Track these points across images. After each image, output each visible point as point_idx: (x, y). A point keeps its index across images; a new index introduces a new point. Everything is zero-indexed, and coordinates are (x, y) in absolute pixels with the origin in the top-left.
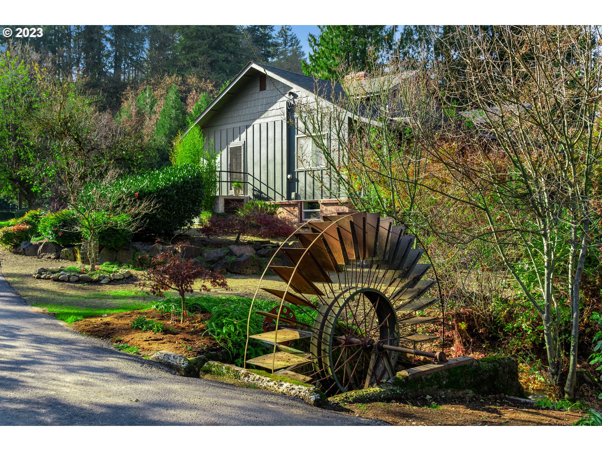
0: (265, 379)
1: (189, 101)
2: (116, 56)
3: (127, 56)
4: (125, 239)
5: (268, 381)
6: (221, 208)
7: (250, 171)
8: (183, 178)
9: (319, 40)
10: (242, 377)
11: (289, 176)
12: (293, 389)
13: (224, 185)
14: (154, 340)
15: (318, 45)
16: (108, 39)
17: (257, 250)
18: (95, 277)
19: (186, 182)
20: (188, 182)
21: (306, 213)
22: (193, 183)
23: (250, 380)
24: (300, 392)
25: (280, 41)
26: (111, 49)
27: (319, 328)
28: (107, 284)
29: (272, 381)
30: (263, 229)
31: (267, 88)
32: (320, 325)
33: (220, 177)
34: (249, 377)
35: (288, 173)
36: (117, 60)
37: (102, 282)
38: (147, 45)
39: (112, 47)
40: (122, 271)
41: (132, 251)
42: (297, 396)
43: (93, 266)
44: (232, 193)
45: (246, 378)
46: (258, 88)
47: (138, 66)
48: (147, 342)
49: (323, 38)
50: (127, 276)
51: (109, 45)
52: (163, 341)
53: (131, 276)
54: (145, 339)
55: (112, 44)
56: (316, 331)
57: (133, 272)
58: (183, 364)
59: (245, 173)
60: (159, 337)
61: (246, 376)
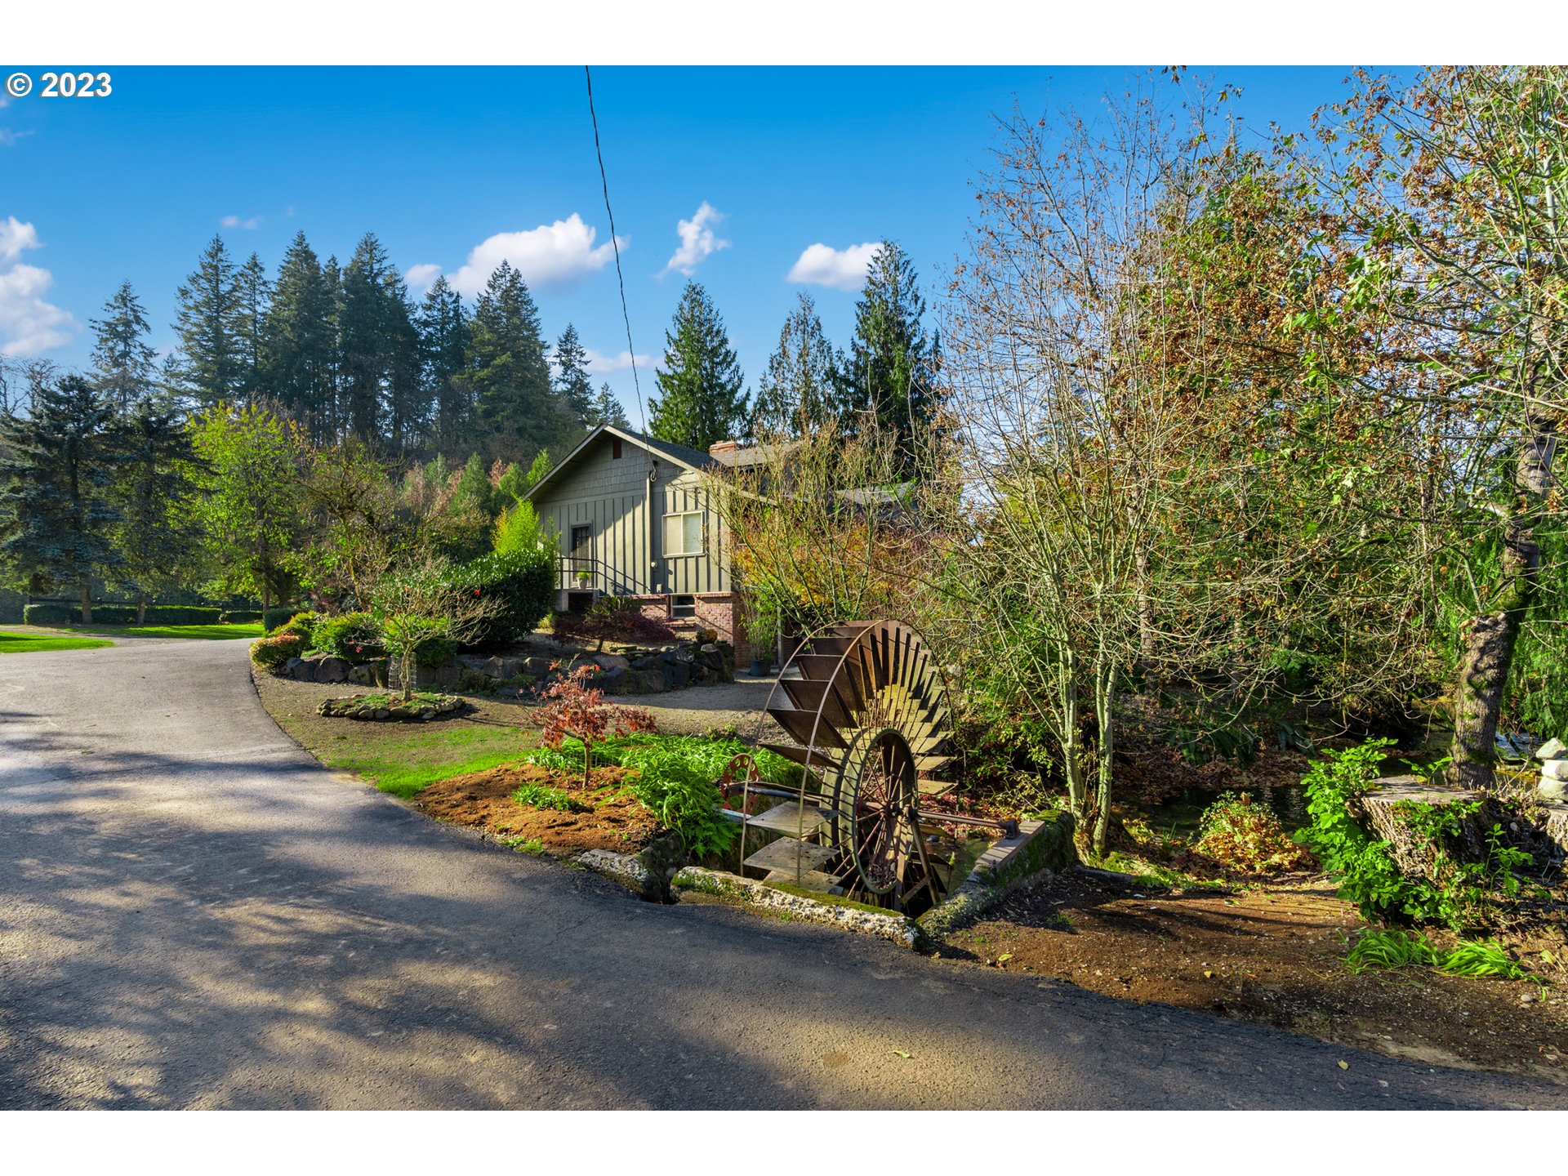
0: (805, 902)
1: (494, 472)
2: (394, 419)
3: (410, 418)
4: (448, 652)
5: (813, 906)
6: (564, 604)
7: (601, 558)
8: (527, 567)
9: (660, 405)
10: (759, 898)
11: (653, 564)
12: (866, 921)
13: (566, 575)
14: (562, 825)
15: (660, 411)
16: (384, 397)
17: (630, 661)
18: (414, 710)
19: (530, 573)
20: (533, 574)
21: (676, 610)
22: (539, 575)
23: (775, 903)
24: (882, 927)
25: (600, 407)
26: (387, 408)
27: (831, 794)
28: (432, 719)
29: (820, 906)
30: (638, 635)
31: (624, 455)
32: (832, 790)
33: (561, 565)
34: (772, 898)
35: (652, 559)
36: (397, 423)
37: (425, 716)
38: (435, 404)
39: (390, 406)
40: (450, 699)
41: (458, 668)
42: (877, 933)
43: (408, 694)
44: (577, 584)
45: (767, 901)
46: (611, 456)
47: (424, 429)
48: (553, 830)
49: (666, 403)
50: (458, 705)
51: (385, 404)
52: (578, 826)
53: (464, 704)
54: (546, 824)
55: (390, 403)
56: (827, 800)
57: (467, 700)
58: (640, 875)
59: (595, 561)
60: (568, 820)
61: (764, 896)
